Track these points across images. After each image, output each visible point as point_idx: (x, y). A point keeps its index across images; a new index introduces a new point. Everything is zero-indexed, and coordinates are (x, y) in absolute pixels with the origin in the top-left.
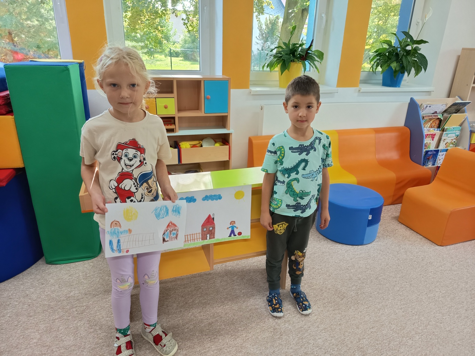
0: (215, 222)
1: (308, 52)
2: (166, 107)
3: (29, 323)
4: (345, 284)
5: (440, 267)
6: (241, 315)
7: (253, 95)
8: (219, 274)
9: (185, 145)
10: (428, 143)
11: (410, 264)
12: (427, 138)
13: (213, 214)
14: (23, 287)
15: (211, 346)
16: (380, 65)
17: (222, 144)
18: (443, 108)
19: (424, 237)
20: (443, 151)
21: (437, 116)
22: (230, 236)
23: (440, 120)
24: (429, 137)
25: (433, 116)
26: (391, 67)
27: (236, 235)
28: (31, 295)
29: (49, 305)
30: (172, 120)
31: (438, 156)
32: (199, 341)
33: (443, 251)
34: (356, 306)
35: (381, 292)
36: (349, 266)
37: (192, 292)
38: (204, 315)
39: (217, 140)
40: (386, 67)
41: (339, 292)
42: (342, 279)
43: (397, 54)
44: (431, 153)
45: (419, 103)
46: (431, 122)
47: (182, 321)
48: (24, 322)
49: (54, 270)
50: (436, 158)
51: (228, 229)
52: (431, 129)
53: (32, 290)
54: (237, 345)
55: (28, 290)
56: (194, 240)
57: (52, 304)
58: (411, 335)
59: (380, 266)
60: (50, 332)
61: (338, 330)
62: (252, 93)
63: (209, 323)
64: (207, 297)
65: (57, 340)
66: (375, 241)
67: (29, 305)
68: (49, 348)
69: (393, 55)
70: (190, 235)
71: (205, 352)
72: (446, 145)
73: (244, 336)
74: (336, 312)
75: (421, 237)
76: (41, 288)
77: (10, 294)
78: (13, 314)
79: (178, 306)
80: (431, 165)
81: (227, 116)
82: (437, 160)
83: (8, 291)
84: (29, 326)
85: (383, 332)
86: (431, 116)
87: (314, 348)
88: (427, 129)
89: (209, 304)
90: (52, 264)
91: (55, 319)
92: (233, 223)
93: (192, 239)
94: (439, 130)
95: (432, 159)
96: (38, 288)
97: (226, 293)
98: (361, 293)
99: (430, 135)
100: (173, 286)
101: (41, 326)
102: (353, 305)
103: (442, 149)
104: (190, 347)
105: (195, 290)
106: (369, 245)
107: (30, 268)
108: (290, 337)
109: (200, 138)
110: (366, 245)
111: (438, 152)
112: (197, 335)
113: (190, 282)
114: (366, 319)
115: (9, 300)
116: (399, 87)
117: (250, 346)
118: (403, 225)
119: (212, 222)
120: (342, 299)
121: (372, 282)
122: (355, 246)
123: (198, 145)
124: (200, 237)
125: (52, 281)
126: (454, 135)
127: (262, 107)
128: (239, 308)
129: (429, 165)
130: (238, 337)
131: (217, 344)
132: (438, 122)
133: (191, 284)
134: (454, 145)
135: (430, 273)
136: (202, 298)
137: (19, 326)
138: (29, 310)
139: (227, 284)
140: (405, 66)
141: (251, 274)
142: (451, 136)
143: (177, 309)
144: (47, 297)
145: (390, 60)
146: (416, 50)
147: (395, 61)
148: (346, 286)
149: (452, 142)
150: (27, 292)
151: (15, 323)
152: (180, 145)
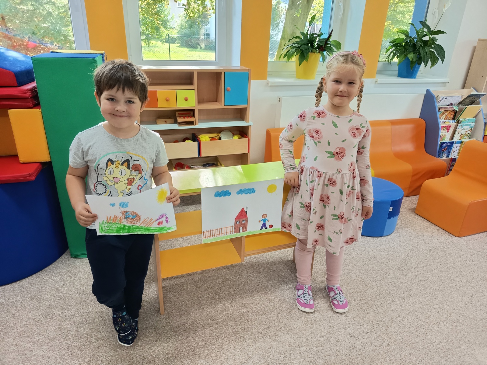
0: (248, 215)
1: (327, 42)
2: (186, 99)
3: (63, 315)
4: (369, 274)
5: (459, 258)
6: (272, 306)
7: (270, 86)
8: (245, 266)
9: (204, 138)
10: (443, 135)
11: (429, 255)
12: (442, 130)
13: (247, 208)
14: (51, 281)
15: (245, 335)
16: (396, 56)
17: (240, 136)
18: (458, 100)
19: (441, 228)
20: (457, 143)
21: (453, 108)
22: (262, 229)
23: (455, 112)
24: (445, 129)
25: (448, 108)
26: (408, 58)
27: (267, 228)
28: (61, 289)
29: (81, 298)
30: (192, 113)
31: (453, 148)
32: (233, 331)
33: (461, 242)
34: (382, 295)
35: (404, 282)
36: (371, 258)
37: (220, 283)
38: (235, 306)
39: (234, 133)
40: (402, 58)
41: (363, 282)
42: (365, 270)
43: (414, 45)
44: (446, 145)
45: (435, 95)
46: (447, 114)
47: (214, 311)
48: (59, 315)
49: (80, 264)
50: (451, 150)
51: (259, 222)
52: (447, 121)
53: (61, 284)
54: (270, 334)
55: (57, 283)
56: (227, 233)
57: (83, 297)
58: (436, 323)
59: (401, 257)
60: (85, 324)
61: (366, 319)
62: (270, 85)
63: (241, 313)
64: (236, 288)
65: (94, 331)
66: (394, 232)
67: (61, 298)
68: (87, 340)
69: (410, 45)
70: (224, 228)
71: (240, 341)
72: (460, 136)
73: (277, 325)
74: (363, 301)
75: (438, 228)
76: (70, 282)
77: (40, 288)
78: (46, 307)
79: (208, 297)
80: (445, 157)
81: (247, 108)
82: (451, 152)
83: (37, 284)
84: (64, 318)
85: (410, 320)
86: (447, 107)
87: (345, 336)
88: (443, 121)
89: (238, 295)
90: (77, 258)
91: (89, 312)
92: (264, 216)
93: (225, 232)
94: (454, 122)
95: (447, 151)
96: (67, 282)
97: (254, 284)
98: (385, 284)
99: (446, 127)
100: (201, 278)
101: (76, 318)
102: (378, 295)
103: (457, 140)
104: (225, 337)
105: (223, 281)
106: (389, 237)
107: (56, 262)
108: (321, 326)
109: (219, 130)
110: (386, 237)
111: (453, 145)
112: (231, 325)
113: (218, 274)
114: (392, 308)
115: (40, 294)
116: (415, 78)
117: (283, 335)
118: (420, 217)
119: (245, 216)
120: (368, 289)
121: (394, 272)
122: (375, 238)
123: (216, 138)
124: (234, 230)
125: (80, 275)
126: (469, 127)
127: (280, 99)
128: (268, 299)
129: (444, 156)
130: (271, 326)
131: (251, 333)
132: (454, 113)
133: (219, 276)
134: (468, 136)
135: (450, 264)
136: (231, 289)
137: (54, 318)
138: (61, 303)
139: (254, 276)
140: (422, 57)
141: (277, 266)
142: (465, 128)
143: (207, 300)
144: (77, 290)
145: (407, 51)
146: (433, 41)
147: (412, 52)
148: (370, 276)
149: (467, 134)
150: (56, 285)
151: (50, 316)
152: (199, 138)
